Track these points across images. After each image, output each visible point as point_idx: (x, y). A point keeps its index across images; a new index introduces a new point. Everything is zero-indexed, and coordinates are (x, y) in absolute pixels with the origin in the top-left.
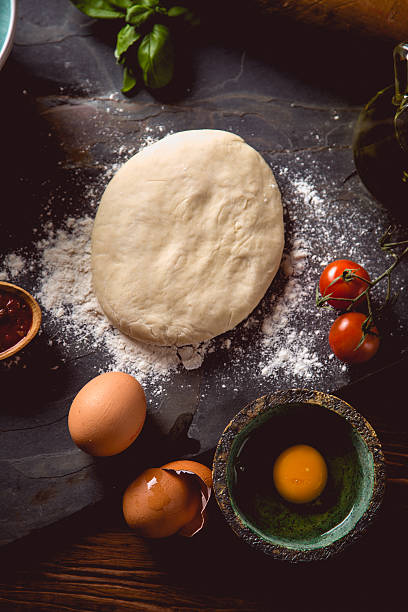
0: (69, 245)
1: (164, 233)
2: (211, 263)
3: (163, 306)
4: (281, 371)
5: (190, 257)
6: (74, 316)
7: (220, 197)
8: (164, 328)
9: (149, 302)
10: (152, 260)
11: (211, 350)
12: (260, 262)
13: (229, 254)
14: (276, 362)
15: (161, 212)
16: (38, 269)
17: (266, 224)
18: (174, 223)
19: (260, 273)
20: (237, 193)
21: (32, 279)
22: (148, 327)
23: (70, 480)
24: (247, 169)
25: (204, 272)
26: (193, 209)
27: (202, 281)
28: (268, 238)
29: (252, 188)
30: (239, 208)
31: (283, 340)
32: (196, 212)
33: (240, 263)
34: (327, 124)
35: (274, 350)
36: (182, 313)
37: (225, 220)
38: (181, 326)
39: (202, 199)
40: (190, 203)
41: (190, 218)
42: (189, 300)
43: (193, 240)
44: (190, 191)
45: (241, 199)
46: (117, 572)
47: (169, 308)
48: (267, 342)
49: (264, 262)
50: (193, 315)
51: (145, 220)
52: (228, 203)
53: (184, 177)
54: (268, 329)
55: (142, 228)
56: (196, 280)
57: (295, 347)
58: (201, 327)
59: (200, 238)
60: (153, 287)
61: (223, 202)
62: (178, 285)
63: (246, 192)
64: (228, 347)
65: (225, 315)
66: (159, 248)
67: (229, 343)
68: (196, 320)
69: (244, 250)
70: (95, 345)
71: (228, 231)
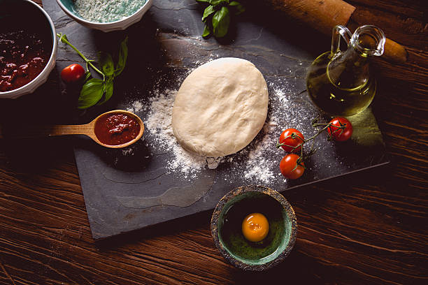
0: (165, 101)
1: (209, 102)
2: (229, 120)
3: (203, 136)
4: (254, 177)
5: (220, 115)
6: (160, 134)
7: (239, 89)
8: (201, 147)
9: (196, 133)
10: (202, 113)
11: (223, 161)
12: (253, 124)
13: (239, 117)
14: (253, 172)
15: (210, 91)
16: (148, 110)
17: (260, 106)
18: (215, 98)
19: (253, 129)
20: (248, 89)
21: (144, 114)
22: (194, 145)
23: (144, 211)
24: (255, 78)
25: (225, 123)
26: (225, 93)
27: (224, 128)
28: (259, 113)
29: (255, 88)
30: (247, 96)
31: (258, 163)
32: (227, 95)
33: (244, 122)
34: (296, 66)
35: (253, 166)
36: (212, 141)
37: (240, 101)
38: (210, 148)
39: (230, 89)
40: (224, 90)
41: (223, 97)
42: (216, 135)
43: (223, 107)
44: (225, 84)
45: (249, 92)
46: (159, 260)
47: (206, 137)
48: (250, 162)
49: (256, 124)
50: (217, 142)
51: (201, 94)
52: (242, 93)
53: (223, 77)
54: (251, 156)
55: (199, 98)
56: (221, 127)
57: (263, 167)
58: (219, 149)
59: (226, 107)
60: (200, 126)
61: (240, 92)
62: (212, 127)
63: (253, 89)
64: (231, 161)
65: (232, 145)
66: (205, 109)
67: (232, 159)
68: (218, 145)
69: (247, 116)
70: (168, 150)
71: (240, 106)
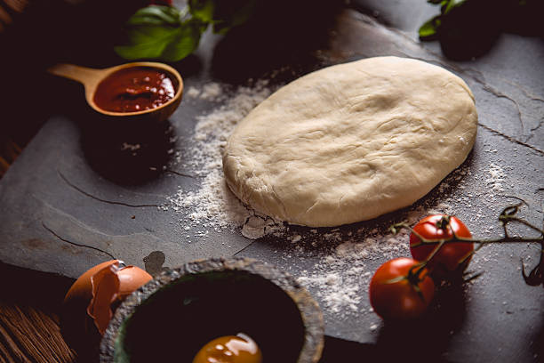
1: (326, 109)
2: (339, 152)
3: (267, 158)
5: (327, 137)
7: (401, 111)
8: (249, 175)
9: (260, 147)
10: (295, 120)
11: (278, 235)
12: (384, 181)
13: (363, 156)
14: (320, 280)
15: (341, 93)
17: (423, 158)
18: (343, 106)
19: (376, 189)
20: (419, 116)
22: (239, 166)
24: (450, 107)
25: (327, 154)
26: (368, 106)
27: (317, 160)
28: (413, 169)
29: (437, 122)
30: (409, 128)
31: (346, 268)
32: (369, 110)
33: (366, 170)
35: (329, 269)
36: (275, 172)
37: (387, 130)
38: (265, 183)
39: (384, 103)
40: (370, 99)
41: (358, 110)
42: (291, 165)
43: (345, 127)
44: (380, 91)
45: (418, 122)
47: (270, 162)
48: (330, 258)
49: (387, 184)
50: (283, 178)
51: (322, 91)
52: (400, 119)
53: (386, 80)
54: (341, 250)
55: (315, 95)
56: (313, 155)
57: (350, 280)
59: (351, 129)
60: (275, 138)
61: (400, 115)
62: (295, 149)
63: (430, 122)
64: (294, 241)
66: (308, 116)
69: (379, 161)
71: (382, 138)
